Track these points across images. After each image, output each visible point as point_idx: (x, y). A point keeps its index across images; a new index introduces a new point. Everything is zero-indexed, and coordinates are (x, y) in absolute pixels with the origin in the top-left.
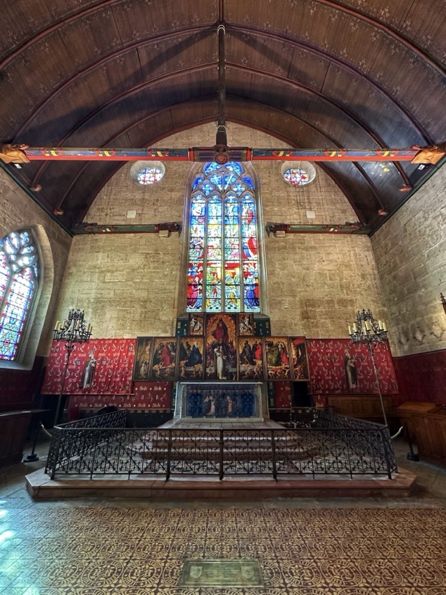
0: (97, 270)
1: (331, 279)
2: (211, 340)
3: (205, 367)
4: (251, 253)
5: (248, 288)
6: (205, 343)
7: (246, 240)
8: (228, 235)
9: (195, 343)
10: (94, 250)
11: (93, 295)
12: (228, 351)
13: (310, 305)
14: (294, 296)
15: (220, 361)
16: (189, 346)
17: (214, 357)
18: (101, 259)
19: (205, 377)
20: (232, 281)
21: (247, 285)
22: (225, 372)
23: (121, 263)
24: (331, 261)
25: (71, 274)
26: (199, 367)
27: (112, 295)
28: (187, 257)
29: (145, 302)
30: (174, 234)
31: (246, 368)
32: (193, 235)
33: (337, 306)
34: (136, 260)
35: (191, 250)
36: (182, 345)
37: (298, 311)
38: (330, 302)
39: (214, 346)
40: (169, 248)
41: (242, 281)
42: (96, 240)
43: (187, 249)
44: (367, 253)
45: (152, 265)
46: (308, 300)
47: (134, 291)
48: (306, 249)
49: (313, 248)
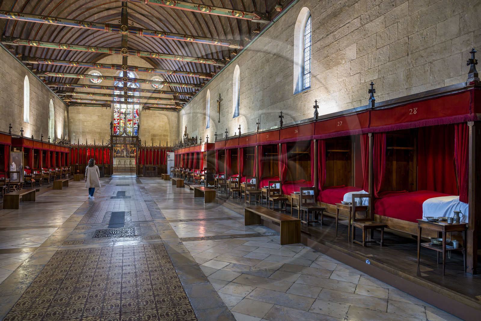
0: (81, 121)
1: (162, 128)
2: (123, 148)
3: (121, 154)
4: (137, 116)
5: (135, 129)
6: (121, 148)
7: (136, 110)
8: (129, 108)
9: (118, 148)
10: (79, 113)
11: (81, 131)
12: (127, 150)
13: (154, 136)
14: (149, 133)
15: (125, 153)
16: (117, 149)
17: (123, 152)
18: (81, 117)
19: (121, 157)
20: (129, 126)
21: (135, 128)
22: (126, 156)
23: (89, 119)
24: (163, 121)
25: (71, 122)
26: (120, 154)
27: (88, 130)
28: (113, 116)
29: (100, 133)
30: (108, 108)
31: (132, 155)
32: (115, 107)
33: (162, 137)
34: (95, 118)
35: (115, 113)
36: (115, 149)
37: (150, 138)
38: (161, 135)
39: (123, 149)
40: (107, 114)
41: (133, 126)
42: (78, 109)
43: (113, 113)
44: (176, 119)
45: (101, 120)
46: (154, 135)
47: (96, 129)
48: (155, 117)
49: (158, 116)
